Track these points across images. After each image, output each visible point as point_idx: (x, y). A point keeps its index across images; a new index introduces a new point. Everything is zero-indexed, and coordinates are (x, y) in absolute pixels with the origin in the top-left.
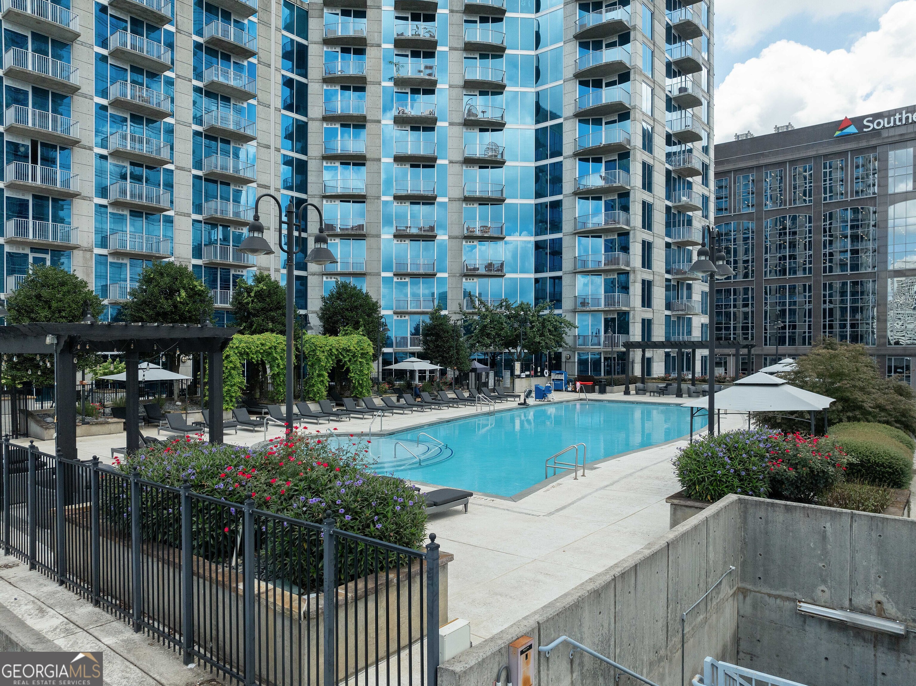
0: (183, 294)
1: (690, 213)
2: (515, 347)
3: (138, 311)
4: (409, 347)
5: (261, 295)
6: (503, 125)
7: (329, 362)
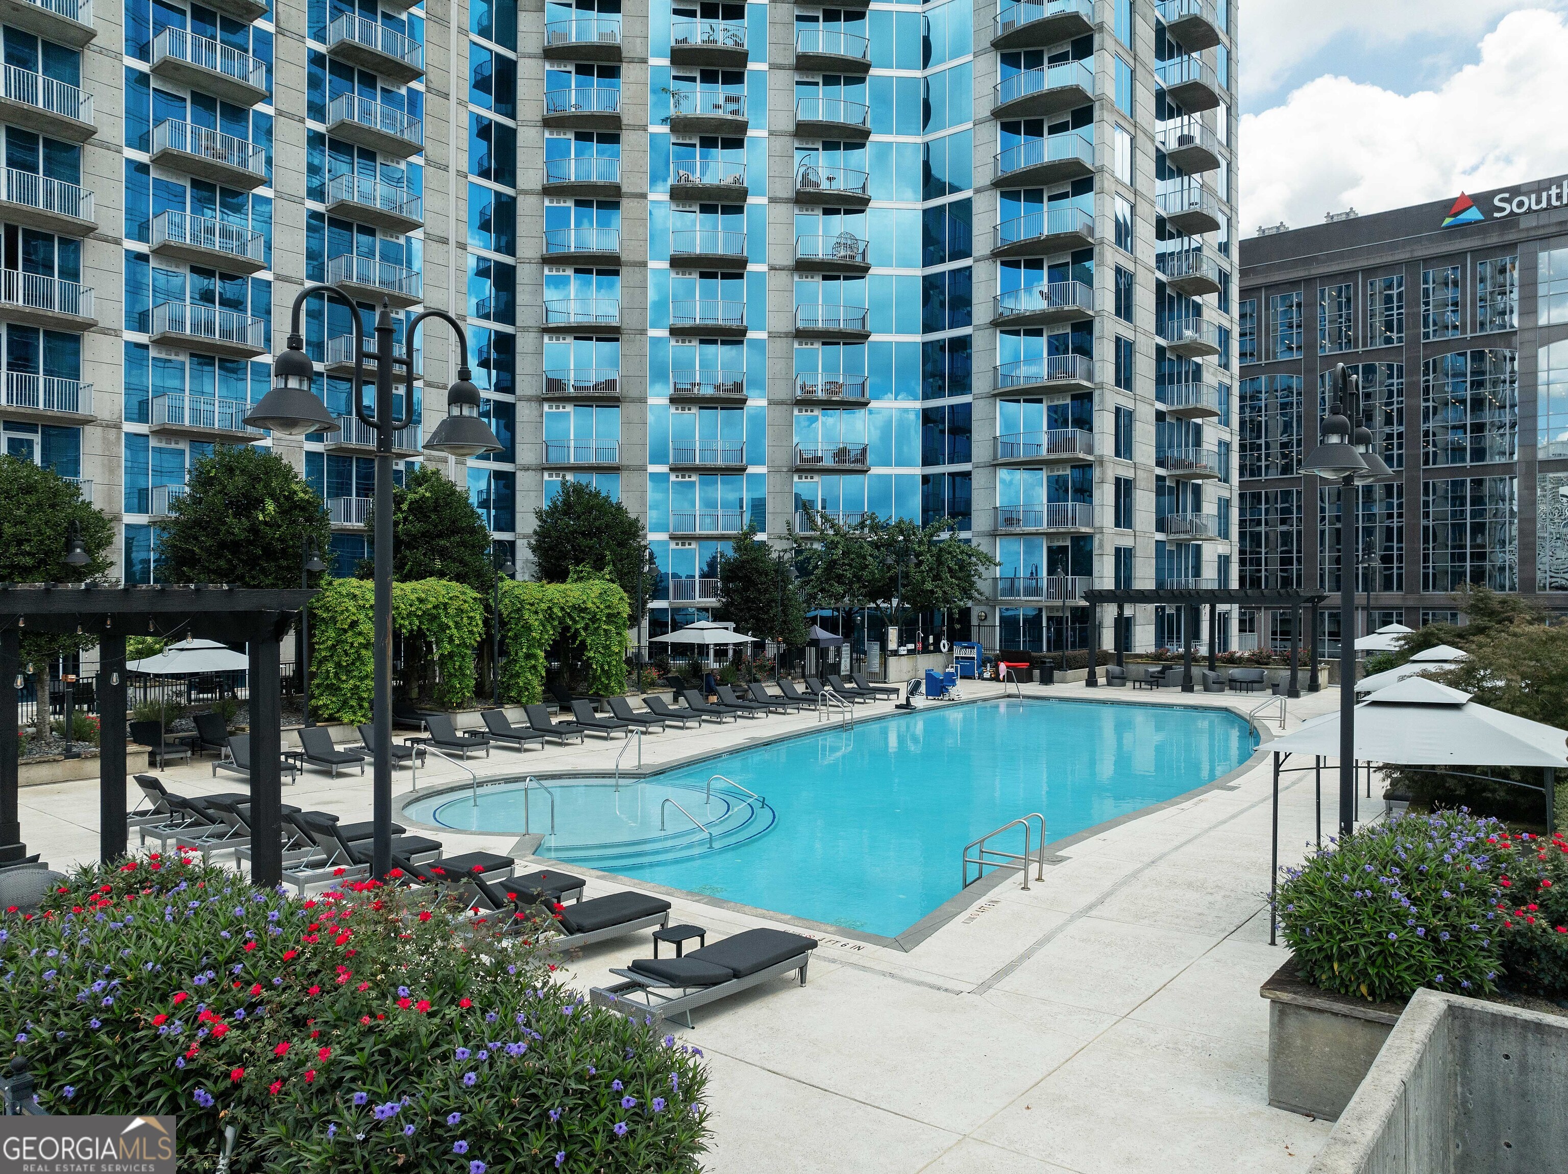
0: (270, 506)
1: (1198, 360)
2: (888, 599)
3: (186, 539)
4: (698, 599)
5: (421, 507)
6: (866, 201)
7: (547, 632)
